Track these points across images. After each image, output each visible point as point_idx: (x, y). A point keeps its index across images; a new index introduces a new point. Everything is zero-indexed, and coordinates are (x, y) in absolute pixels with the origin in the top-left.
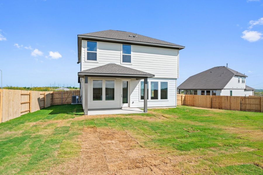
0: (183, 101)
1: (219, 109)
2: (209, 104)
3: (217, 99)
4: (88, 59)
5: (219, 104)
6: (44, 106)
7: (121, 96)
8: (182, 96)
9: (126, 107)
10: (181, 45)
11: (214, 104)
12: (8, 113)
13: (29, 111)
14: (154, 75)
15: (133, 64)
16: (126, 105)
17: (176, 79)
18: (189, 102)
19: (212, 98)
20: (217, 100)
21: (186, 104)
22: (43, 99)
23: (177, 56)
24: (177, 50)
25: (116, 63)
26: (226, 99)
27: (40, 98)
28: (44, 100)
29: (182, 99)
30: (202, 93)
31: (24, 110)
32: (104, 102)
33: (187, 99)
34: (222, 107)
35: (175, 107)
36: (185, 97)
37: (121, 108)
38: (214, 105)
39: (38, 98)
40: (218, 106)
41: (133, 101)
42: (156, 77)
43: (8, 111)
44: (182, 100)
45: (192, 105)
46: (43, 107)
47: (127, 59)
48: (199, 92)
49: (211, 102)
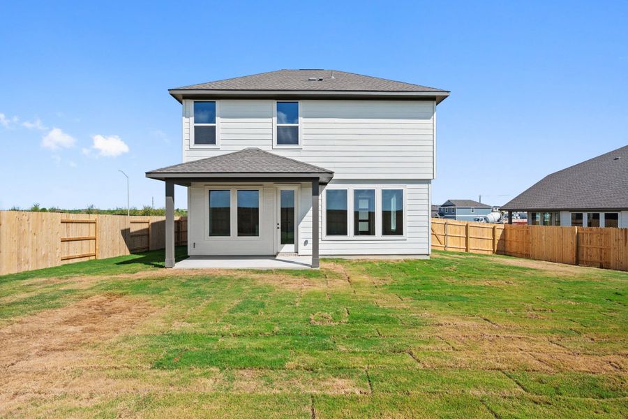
0: (496, 242)
1: (601, 267)
2: (569, 253)
3: (595, 236)
4: (197, 142)
5: (601, 252)
6: (148, 248)
7: (276, 226)
8: (494, 229)
9: (289, 254)
10: (440, 88)
11: (585, 252)
12: (19, 259)
13: (95, 255)
14: (332, 173)
15: (303, 147)
16: (289, 248)
17: (428, 181)
18: (514, 244)
19: (581, 235)
20: (594, 240)
21: (508, 249)
22: (146, 233)
23: (429, 118)
24: (429, 104)
25: (260, 148)
26: (620, 238)
27: (129, 229)
28: (149, 235)
29: (494, 236)
30: (574, 221)
31: (78, 254)
32: (234, 241)
33: (511, 236)
34: (609, 263)
35: (428, 258)
36: (505, 230)
37: (273, 257)
38: (585, 254)
39: (123, 228)
40: (596, 259)
41: (305, 240)
42: (335, 177)
43: (19, 254)
44: (494, 240)
45: (524, 252)
46: (146, 250)
47: (288, 136)
48: (566, 218)
49: (578, 247)
